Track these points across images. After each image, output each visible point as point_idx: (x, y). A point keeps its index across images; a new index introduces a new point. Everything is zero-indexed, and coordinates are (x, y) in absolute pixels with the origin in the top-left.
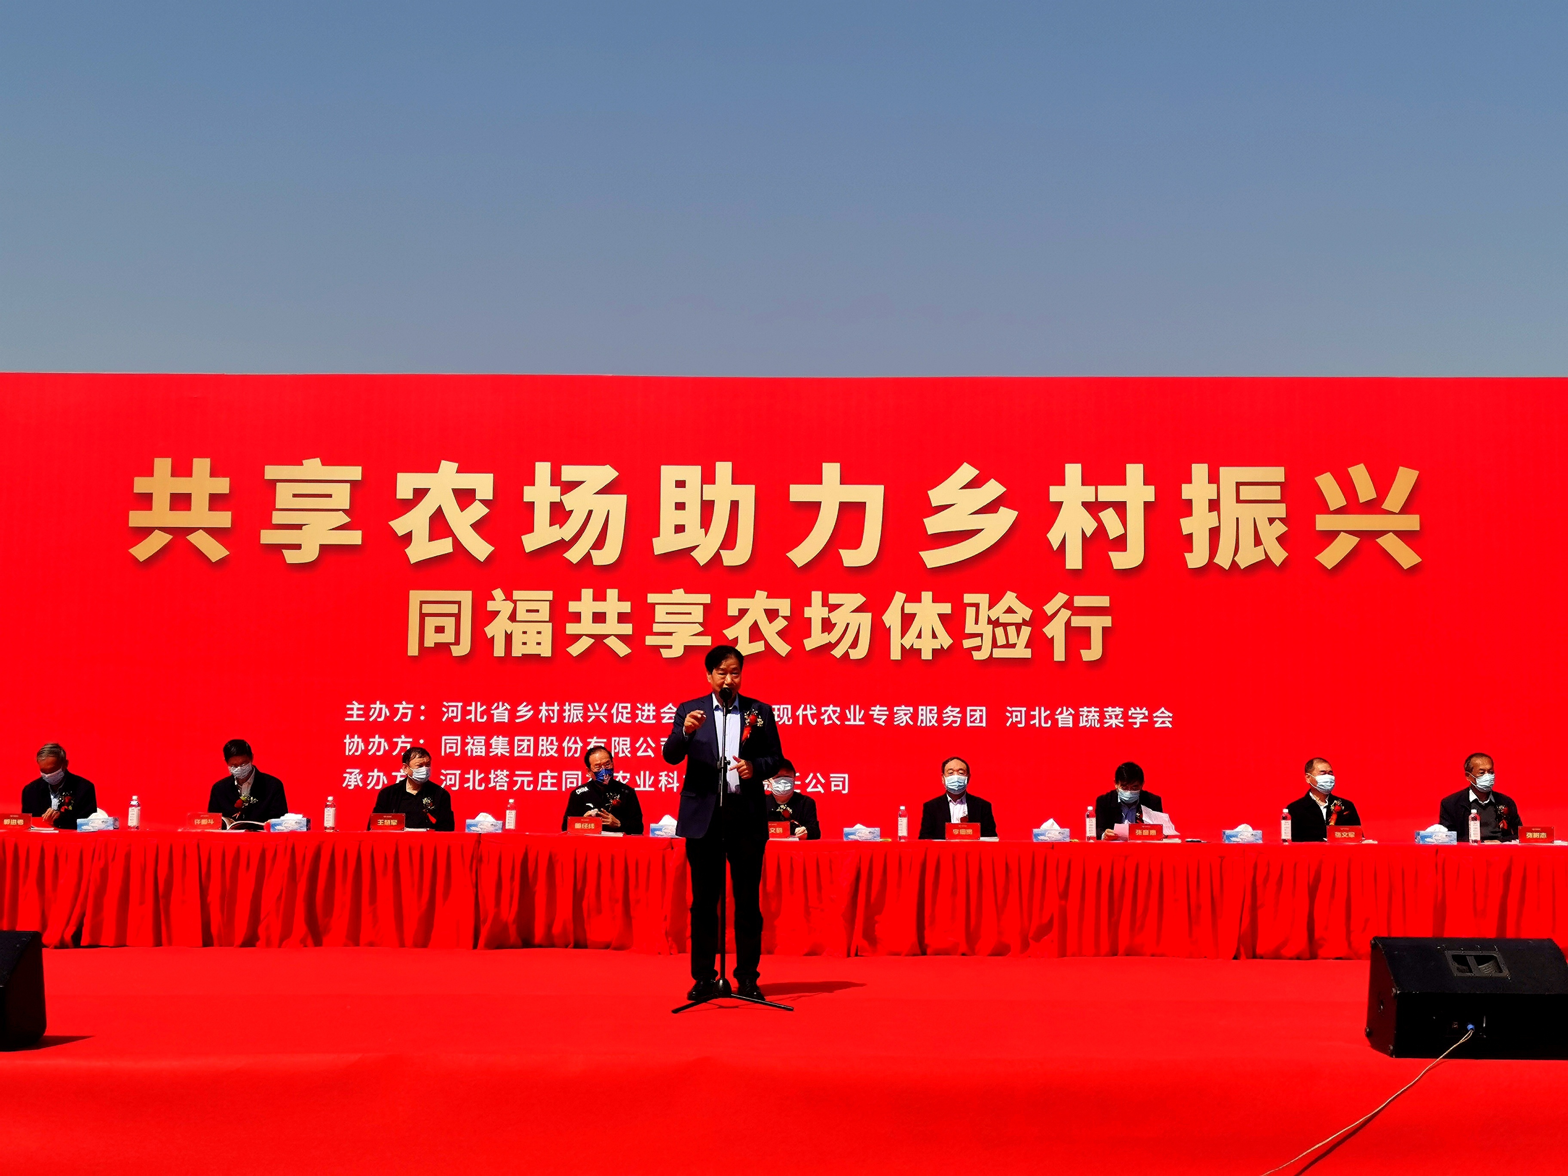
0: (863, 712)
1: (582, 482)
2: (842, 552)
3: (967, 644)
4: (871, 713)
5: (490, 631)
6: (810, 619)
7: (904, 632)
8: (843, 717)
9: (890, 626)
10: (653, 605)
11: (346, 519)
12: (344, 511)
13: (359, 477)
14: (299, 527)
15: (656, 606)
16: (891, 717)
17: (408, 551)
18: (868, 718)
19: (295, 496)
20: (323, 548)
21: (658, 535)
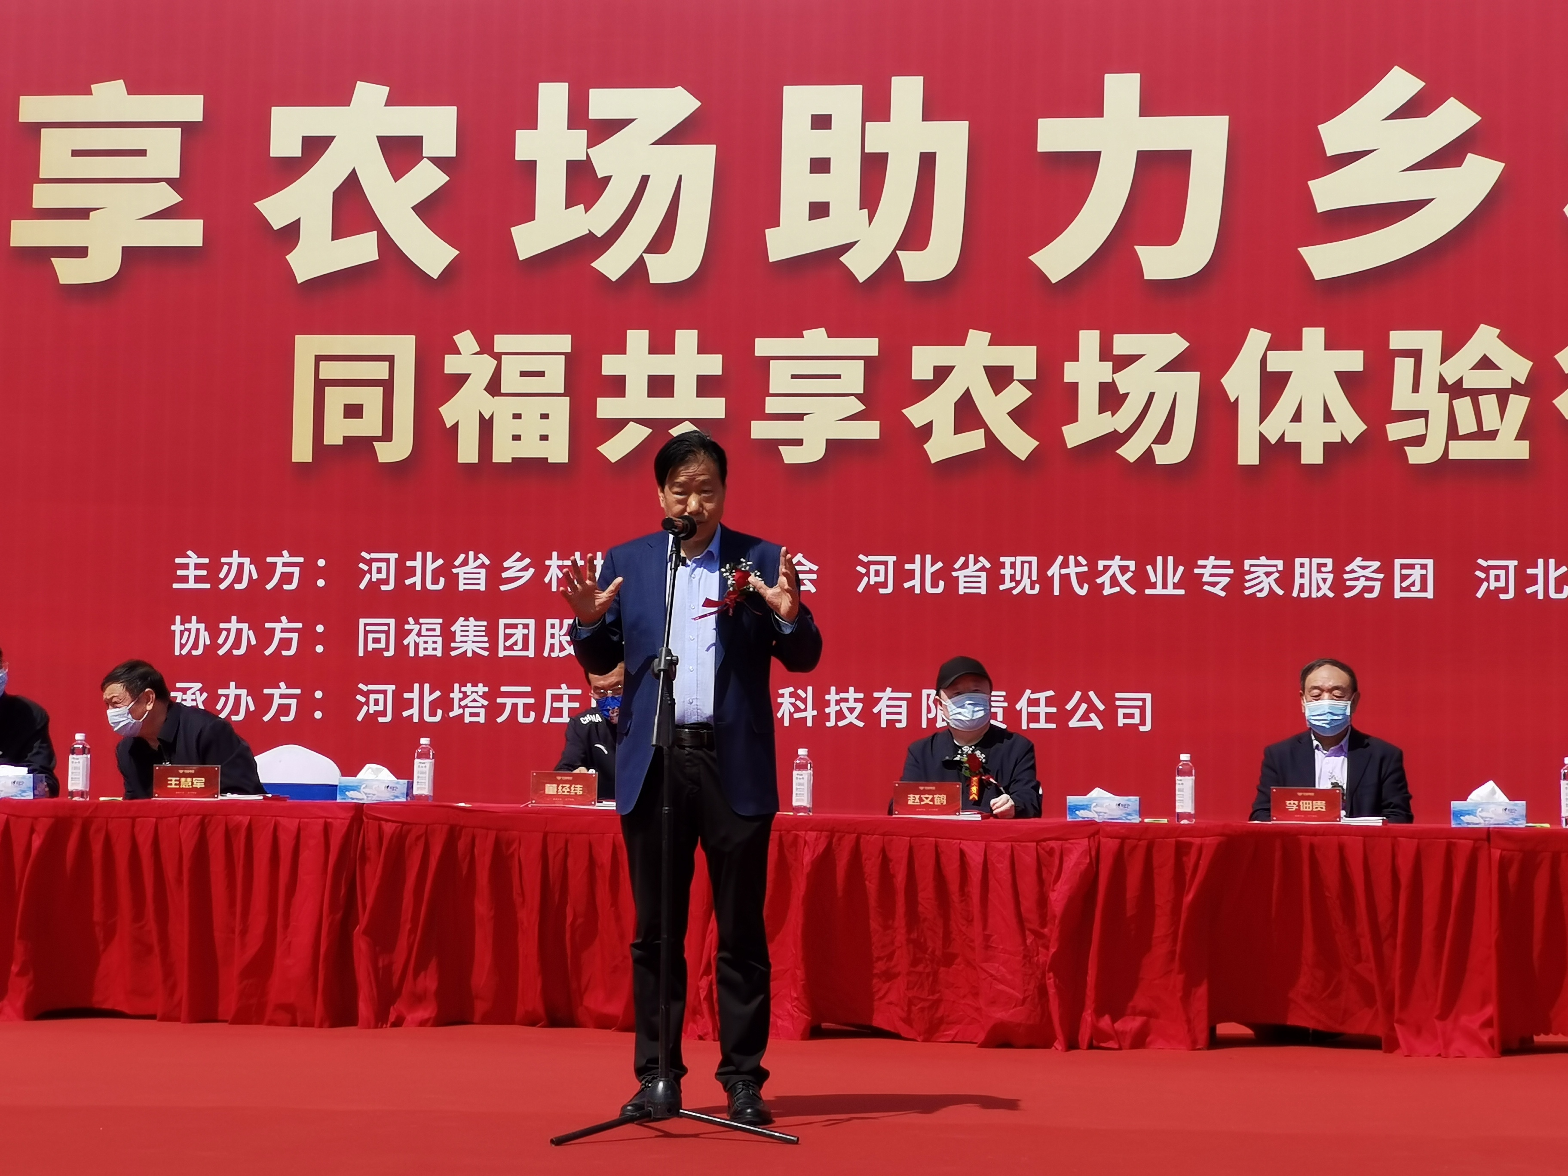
0: (1181, 569)
1: (631, 121)
2: (1141, 250)
3: (1396, 431)
4: (1197, 571)
5: (450, 412)
6: (1076, 385)
7: (1265, 411)
8: (1141, 580)
9: (1237, 399)
10: (766, 361)
11: (174, 198)
12: (170, 182)
13: (197, 115)
14: (83, 214)
15: (772, 363)
16: (1238, 578)
17: (292, 258)
18: (1191, 581)
19: (76, 153)
20: (129, 253)
21: (776, 223)
